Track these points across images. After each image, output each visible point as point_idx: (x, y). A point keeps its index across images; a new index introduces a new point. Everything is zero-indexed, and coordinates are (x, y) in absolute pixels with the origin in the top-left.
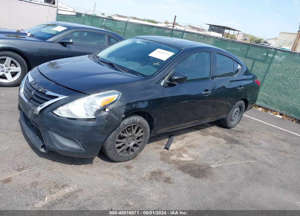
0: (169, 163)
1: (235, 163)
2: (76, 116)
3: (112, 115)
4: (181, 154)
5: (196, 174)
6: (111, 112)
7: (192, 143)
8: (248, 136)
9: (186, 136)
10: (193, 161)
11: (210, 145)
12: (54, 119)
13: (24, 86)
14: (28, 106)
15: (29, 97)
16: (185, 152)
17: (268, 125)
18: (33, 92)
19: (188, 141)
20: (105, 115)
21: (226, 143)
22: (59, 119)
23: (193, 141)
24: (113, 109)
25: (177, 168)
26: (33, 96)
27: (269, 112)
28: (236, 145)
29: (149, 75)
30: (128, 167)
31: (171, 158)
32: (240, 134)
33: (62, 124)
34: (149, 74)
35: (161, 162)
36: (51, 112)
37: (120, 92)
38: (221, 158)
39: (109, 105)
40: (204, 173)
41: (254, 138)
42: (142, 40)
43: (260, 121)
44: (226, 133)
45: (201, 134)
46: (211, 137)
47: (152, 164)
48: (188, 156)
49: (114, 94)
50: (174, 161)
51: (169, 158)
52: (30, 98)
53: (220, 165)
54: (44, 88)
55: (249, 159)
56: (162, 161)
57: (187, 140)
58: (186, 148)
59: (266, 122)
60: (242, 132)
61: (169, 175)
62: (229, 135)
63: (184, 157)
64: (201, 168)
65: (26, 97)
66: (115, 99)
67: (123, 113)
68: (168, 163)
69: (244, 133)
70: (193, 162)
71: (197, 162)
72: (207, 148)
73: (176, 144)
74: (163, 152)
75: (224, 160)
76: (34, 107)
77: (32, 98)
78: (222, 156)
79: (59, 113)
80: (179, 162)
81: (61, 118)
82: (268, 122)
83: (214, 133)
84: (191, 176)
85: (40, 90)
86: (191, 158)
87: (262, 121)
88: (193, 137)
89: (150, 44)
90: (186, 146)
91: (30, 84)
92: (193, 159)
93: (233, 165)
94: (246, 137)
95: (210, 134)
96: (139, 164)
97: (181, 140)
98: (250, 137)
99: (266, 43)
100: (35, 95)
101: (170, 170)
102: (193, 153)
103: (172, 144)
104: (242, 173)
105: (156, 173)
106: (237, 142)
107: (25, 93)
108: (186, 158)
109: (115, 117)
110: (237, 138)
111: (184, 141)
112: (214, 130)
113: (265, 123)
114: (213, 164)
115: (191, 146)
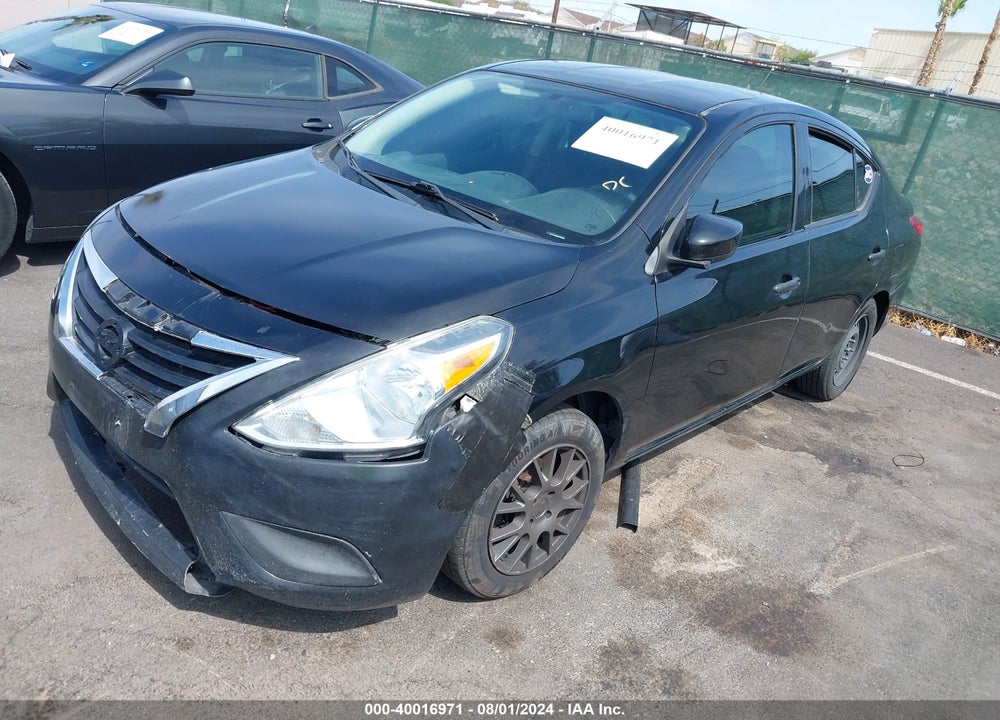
0: (656, 596)
1: (890, 564)
2: (341, 443)
3: (488, 423)
4: (685, 543)
5: (771, 634)
6: (483, 409)
7: (710, 488)
8: (891, 434)
9: (679, 458)
10: (742, 572)
11: (775, 489)
12: (245, 461)
13: (75, 301)
14: (110, 398)
15: (106, 357)
16: (699, 531)
17: (935, 380)
18: (125, 336)
19: (695, 481)
20: (462, 428)
21: (829, 475)
22: (268, 461)
23: (712, 475)
24: (489, 397)
25: (691, 614)
26: (128, 351)
27: (917, 324)
28: (866, 479)
29: (593, 232)
30: (503, 637)
31: (655, 569)
32: (858, 429)
33: (281, 480)
34: (595, 227)
35: (625, 595)
36: (226, 431)
37: (508, 324)
38: (832, 545)
39: (472, 381)
40: (801, 629)
41: (911, 439)
42: (521, 81)
43: (904, 365)
44: (812, 429)
45: (730, 442)
46: (767, 453)
47: (592, 610)
48: (715, 550)
49: (487, 332)
50: (671, 582)
51: (647, 570)
52: (114, 361)
53: (843, 579)
54: (178, 319)
55: (934, 540)
56: (627, 587)
57: (689, 476)
58: (698, 516)
59: (926, 368)
60: (861, 417)
61: (673, 654)
62: (826, 436)
63: (705, 560)
64: (779, 602)
65: (94, 356)
66: (493, 354)
67: (526, 410)
68: (653, 595)
69: (870, 420)
70: (742, 576)
71: (757, 578)
72: (770, 507)
73: (656, 498)
74: (620, 543)
75: (845, 551)
76: (140, 403)
77: (123, 362)
78: (834, 533)
79: (263, 431)
80: (692, 583)
81: (275, 456)
82: (931, 369)
83: (773, 430)
84: (756, 648)
85: (157, 328)
86: (731, 561)
87: (910, 367)
88: (705, 458)
89: (562, 99)
90: (694, 505)
91: (103, 295)
92: (739, 563)
93: (886, 573)
94: (886, 440)
95: (761, 439)
96: (542, 617)
97: (668, 476)
98: (897, 436)
99: (828, 65)
100: (137, 347)
101: (667, 630)
102: (731, 535)
103: (641, 499)
104: (933, 609)
105: (618, 651)
106: (862, 466)
107: (82, 334)
108: (711, 563)
109: (496, 432)
110: (855, 448)
111: (679, 480)
112: (767, 417)
113: (921, 370)
114: (817, 578)
115: (710, 502)
